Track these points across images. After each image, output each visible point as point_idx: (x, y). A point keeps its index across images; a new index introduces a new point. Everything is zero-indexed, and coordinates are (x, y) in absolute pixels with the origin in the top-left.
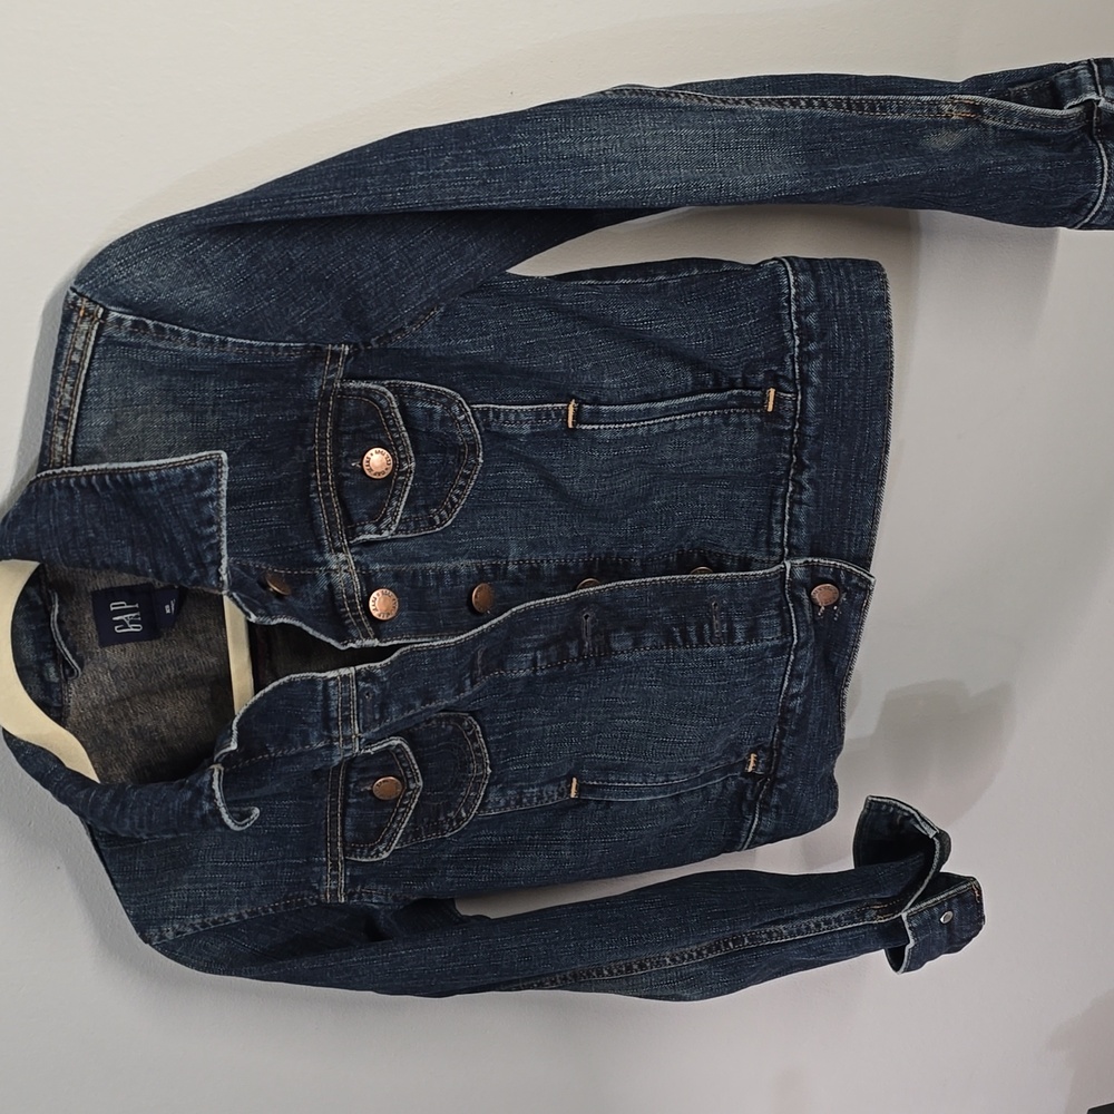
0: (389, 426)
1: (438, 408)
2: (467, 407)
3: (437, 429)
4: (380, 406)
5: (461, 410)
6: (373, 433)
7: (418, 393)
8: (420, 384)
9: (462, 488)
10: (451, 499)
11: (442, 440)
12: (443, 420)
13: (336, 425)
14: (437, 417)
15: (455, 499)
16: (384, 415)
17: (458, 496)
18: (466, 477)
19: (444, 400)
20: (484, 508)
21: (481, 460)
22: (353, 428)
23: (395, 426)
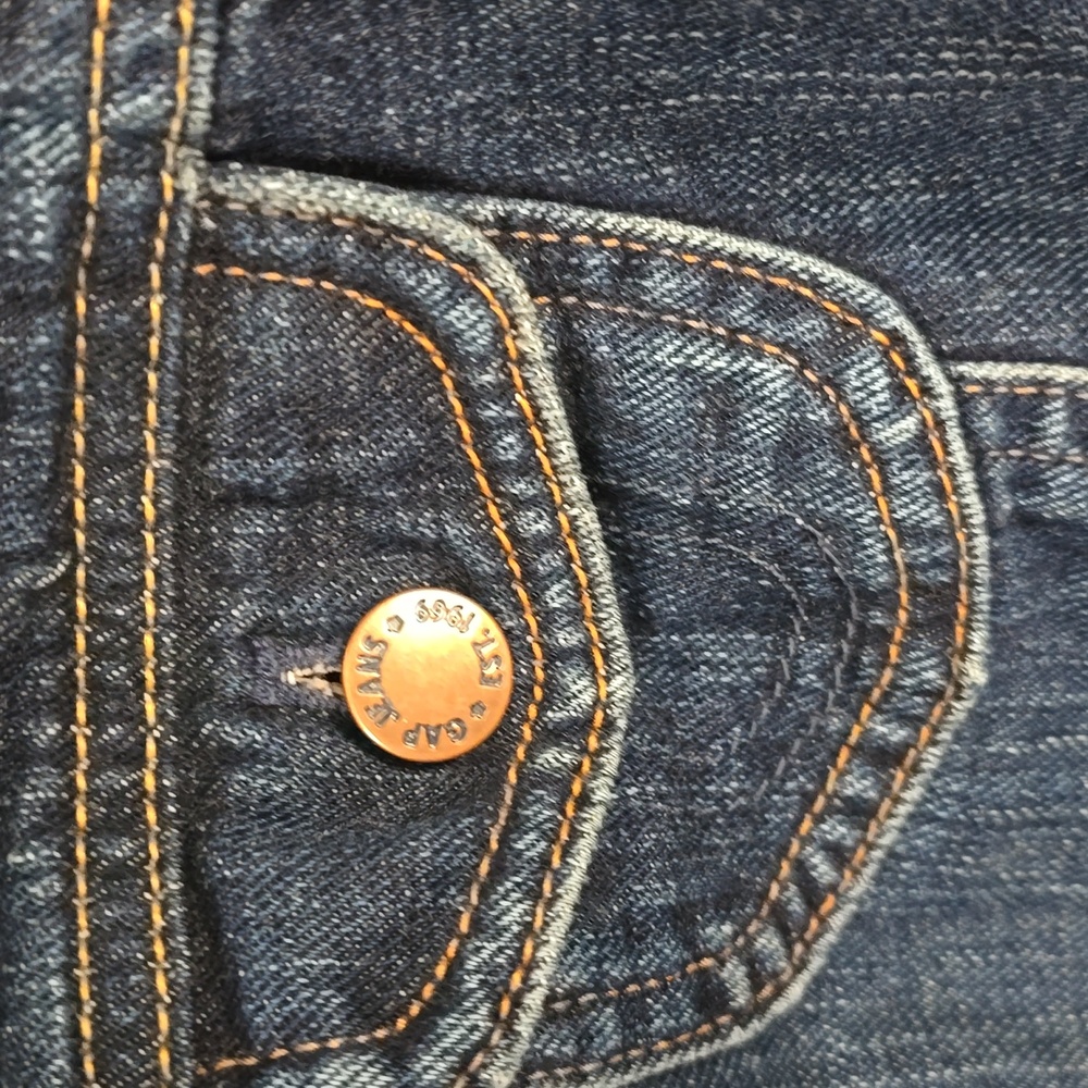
0: (495, 470)
1: (773, 374)
2: (932, 370)
3: (758, 495)
4: (448, 343)
5: (899, 390)
6: (407, 502)
7: (661, 285)
8: (675, 231)
9: (859, 812)
10: (801, 866)
11: (780, 557)
12: (793, 448)
13: (192, 446)
14: (761, 426)
15: (823, 870)
16: (470, 398)
17: (839, 855)
18: (884, 758)
19: (807, 328)
20: (954, 909)
21: (976, 673)
22: (289, 467)
23: (527, 467)
